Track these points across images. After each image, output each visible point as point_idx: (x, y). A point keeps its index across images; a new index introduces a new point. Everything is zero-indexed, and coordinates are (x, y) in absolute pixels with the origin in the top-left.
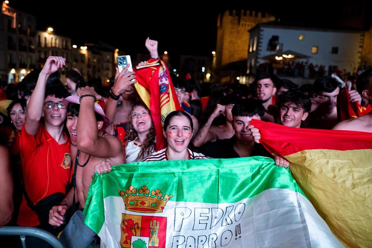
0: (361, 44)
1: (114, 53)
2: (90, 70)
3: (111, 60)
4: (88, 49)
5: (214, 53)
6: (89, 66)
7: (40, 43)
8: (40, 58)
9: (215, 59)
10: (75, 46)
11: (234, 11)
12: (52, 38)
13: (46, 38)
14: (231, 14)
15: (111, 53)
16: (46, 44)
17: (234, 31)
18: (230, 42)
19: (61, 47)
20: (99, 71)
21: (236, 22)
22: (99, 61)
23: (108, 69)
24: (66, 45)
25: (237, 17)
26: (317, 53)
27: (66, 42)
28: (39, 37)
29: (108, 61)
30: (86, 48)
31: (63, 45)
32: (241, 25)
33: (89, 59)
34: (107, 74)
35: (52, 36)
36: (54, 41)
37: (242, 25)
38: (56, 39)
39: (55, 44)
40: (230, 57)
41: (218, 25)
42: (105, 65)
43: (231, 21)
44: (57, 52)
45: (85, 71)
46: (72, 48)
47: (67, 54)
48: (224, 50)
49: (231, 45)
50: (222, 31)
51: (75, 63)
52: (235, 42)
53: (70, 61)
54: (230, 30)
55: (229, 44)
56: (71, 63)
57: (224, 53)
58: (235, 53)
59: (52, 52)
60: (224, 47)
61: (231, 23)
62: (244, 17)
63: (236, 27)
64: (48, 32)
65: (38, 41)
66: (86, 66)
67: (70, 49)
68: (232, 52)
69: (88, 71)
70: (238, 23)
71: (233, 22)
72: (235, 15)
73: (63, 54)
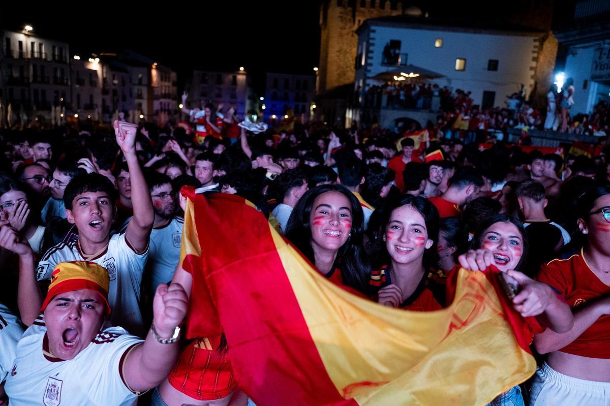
1: (150, 69)
2: (108, 98)
3: (145, 81)
4: (102, 62)
5: (316, 69)
6: (105, 92)
7: (9, 51)
8: (11, 77)
9: (318, 78)
10: (77, 58)
12: (33, 44)
13: (20, 43)
14: (340, 4)
15: (145, 70)
16: (21, 53)
17: (345, 32)
18: (340, 51)
19: (50, 58)
20: (124, 99)
21: (350, 17)
22: (123, 83)
23: (140, 96)
24: (61, 55)
25: (350, 9)
26: (464, 70)
27: (61, 50)
28: (8, 41)
29: (140, 83)
30: (97, 60)
31: (54, 55)
32: (357, 22)
33: (104, 79)
34: (140, 105)
35: (32, 39)
36: (36, 49)
37: (359, 21)
38: (40, 45)
39: (40, 53)
40: (339, 76)
41: (321, 21)
42: (135, 90)
43: (341, 15)
44: (42, 67)
45: (98, 101)
46: (71, 60)
47: (62, 71)
48: (329, 65)
49: (341, 56)
50: (326, 32)
51: (77, 86)
52: (348, 50)
53: (69, 83)
54: (339, 30)
55: (337, 54)
56: (71, 86)
57: (329, 70)
58: (348, 69)
59: (34, 67)
60: (329, 60)
61: (340, 19)
62: (362, 9)
63: (348, 27)
64: (24, 32)
65: (5, 48)
66: (100, 92)
67: (68, 61)
68: (343, 68)
69: (104, 101)
70: (352, 19)
71: (344, 16)
72: (346, 5)
73: (56, 70)
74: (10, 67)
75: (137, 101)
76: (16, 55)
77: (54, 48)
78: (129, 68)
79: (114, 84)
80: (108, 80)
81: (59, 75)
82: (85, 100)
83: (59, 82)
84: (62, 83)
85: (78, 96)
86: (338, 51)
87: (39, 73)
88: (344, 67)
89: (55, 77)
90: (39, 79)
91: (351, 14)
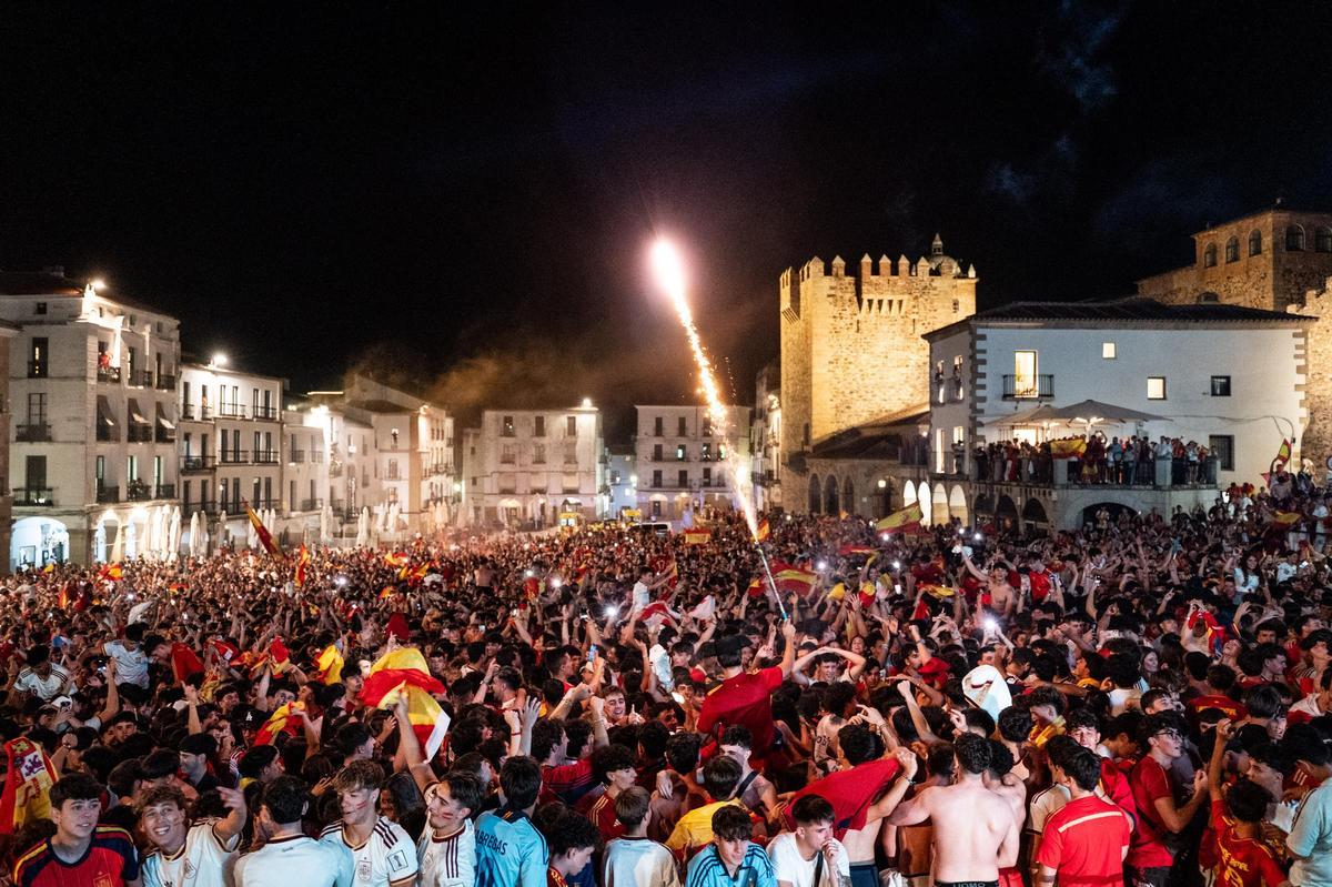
0: (1302, 362)
1: (415, 417)
2: (340, 483)
3: (405, 444)
4: (331, 413)
5: (772, 399)
7: (187, 408)
8: (188, 457)
10: (290, 408)
11: (838, 262)
12: (222, 388)
13: (204, 389)
14: (828, 271)
16: (205, 411)
17: (842, 323)
18: (834, 361)
19: (249, 414)
21: (850, 294)
22: (364, 450)
23: (394, 475)
24: (266, 406)
25: (850, 279)
27: (267, 396)
28: (186, 388)
29: (396, 448)
30: (326, 410)
31: (255, 407)
32: (865, 303)
33: (334, 445)
34: (395, 492)
35: (222, 380)
36: (228, 397)
37: (870, 302)
38: (236, 388)
39: (233, 405)
40: (839, 409)
41: (785, 303)
42: (386, 461)
43: (833, 292)
44: (237, 433)
45: (323, 493)
46: (283, 412)
47: (268, 435)
48: (814, 389)
49: (839, 372)
50: (800, 324)
51: (293, 464)
52: (852, 360)
53: (279, 460)
54: (832, 321)
55: (831, 367)
56: (282, 466)
57: (815, 400)
58: (855, 395)
59: (224, 432)
60: (814, 380)
61: (831, 299)
62: (874, 278)
63: (849, 312)
64: (210, 367)
65: (182, 401)
66: (327, 473)
67: (278, 417)
68: (843, 393)
69: (332, 490)
70: (855, 298)
71: (839, 294)
72: (842, 272)
73: (258, 434)
74: (187, 437)
75: (387, 485)
76: (197, 415)
77: (256, 390)
78: (374, 417)
79: (350, 454)
80: (339, 447)
81: (262, 446)
82: (303, 494)
83: (262, 460)
84: (267, 462)
85: (292, 483)
86: (831, 363)
87: (231, 447)
88: (847, 392)
89: (257, 452)
90: (230, 459)
91: (852, 288)
